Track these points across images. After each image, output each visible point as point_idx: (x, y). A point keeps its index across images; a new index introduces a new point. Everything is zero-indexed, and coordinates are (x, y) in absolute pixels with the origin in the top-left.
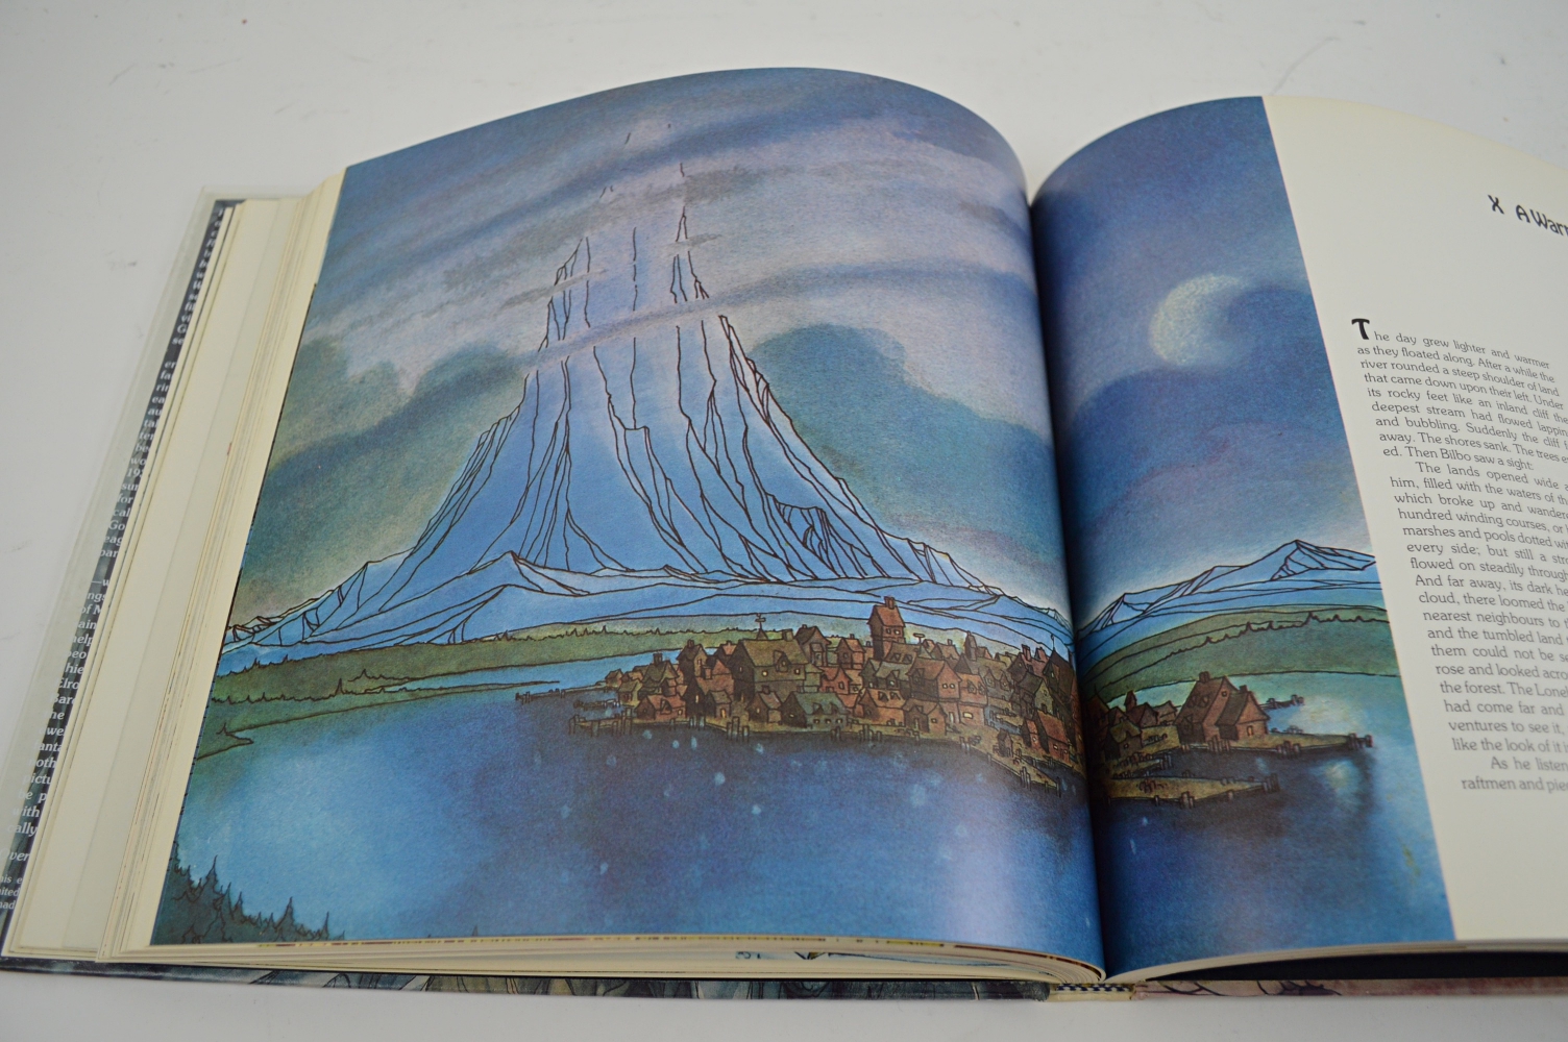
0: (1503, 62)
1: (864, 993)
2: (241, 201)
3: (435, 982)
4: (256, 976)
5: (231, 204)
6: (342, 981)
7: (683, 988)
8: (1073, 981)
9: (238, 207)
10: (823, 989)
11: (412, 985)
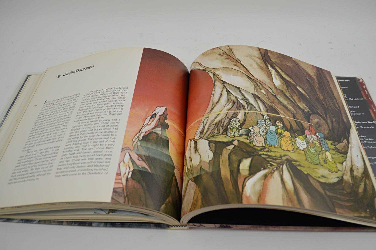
0: (300, 44)
1: (128, 226)
2: (31, 75)
3: (40, 222)
4: (4, 220)
5: (29, 76)
6: (21, 221)
7: (90, 224)
8: (175, 224)
9: (31, 76)
10: (119, 225)
11: (35, 222)
